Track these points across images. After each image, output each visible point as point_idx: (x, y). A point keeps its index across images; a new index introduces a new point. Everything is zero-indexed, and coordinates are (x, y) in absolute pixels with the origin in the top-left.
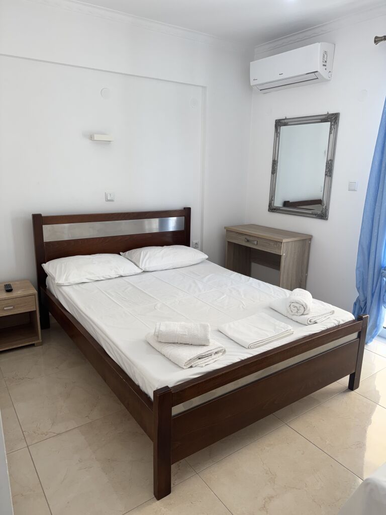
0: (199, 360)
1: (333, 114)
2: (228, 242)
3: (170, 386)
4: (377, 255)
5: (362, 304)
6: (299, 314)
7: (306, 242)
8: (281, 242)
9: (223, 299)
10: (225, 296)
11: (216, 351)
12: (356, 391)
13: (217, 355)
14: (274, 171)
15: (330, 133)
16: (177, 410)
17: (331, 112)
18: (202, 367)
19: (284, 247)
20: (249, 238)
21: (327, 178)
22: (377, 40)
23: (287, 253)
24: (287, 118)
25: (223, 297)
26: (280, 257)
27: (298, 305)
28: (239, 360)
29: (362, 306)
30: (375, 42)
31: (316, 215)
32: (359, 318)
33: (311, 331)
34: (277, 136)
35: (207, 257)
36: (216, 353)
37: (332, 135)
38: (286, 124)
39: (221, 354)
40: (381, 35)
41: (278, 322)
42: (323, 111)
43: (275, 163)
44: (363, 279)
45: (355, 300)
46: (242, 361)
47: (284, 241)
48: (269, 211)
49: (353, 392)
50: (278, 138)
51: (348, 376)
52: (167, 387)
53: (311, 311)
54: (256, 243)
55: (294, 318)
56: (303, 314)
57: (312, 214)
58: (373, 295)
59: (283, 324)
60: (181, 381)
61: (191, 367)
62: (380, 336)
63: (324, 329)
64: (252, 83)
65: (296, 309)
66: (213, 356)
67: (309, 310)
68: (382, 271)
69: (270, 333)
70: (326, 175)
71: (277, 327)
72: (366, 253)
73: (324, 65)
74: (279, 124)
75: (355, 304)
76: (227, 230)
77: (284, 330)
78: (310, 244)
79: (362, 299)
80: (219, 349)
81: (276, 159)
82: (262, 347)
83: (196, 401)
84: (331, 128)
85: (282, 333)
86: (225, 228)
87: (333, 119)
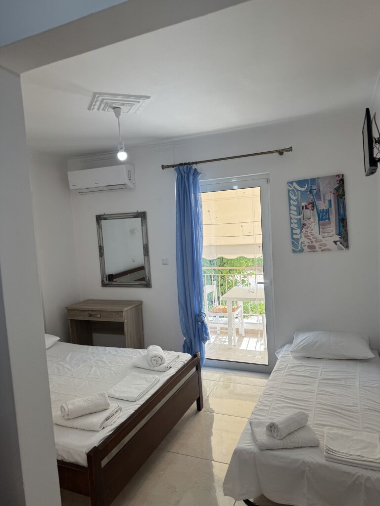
0: (107, 421)
1: (141, 213)
2: (71, 320)
3: (96, 445)
4: (192, 308)
5: (189, 344)
6: (159, 364)
7: (138, 306)
8: (122, 312)
9: (94, 371)
10: (94, 368)
11: (116, 410)
12: (203, 410)
13: (118, 413)
14: (101, 254)
15: (142, 225)
16: (104, 462)
17: (140, 211)
18: (112, 425)
19: (124, 314)
20: (91, 313)
21: (146, 258)
22: (163, 167)
23: (127, 319)
24: (106, 214)
25: (93, 369)
26: (122, 323)
27: (156, 358)
28: (134, 411)
29: (189, 346)
30: (162, 168)
31: (142, 285)
32: (195, 356)
33: (171, 374)
34: (100, 228)
35: (58, 338)
36: (116, 412)
37: (144, 227)
38: (105, 219)
39: (119, 411)
40: (165, 164)
41: (147, 376)
42: (134, 209)
43: (101, 248)
44: (186, 326)
45: (183, 343)
46: (136, 411)
47: (125, 310)
48: (102, 286)
49: (201, 412)
50: (100, 230)
51: (196, 401)
52: (95, 447)
53: (166, 360)
54: (99, 316)
55: (156, 369)
56: (161, 364)
57: (139, 284)
58: (195, 336)
59: (151, 376)
60: (102, 440)
61: (104, 428)
62: (205, 366)
63: (177, 370)
64: (71, 187)
65: (155, 362)
66: (115, 415)
67: (164, 360)
68: (197, 318)
69: (146, 385)
70: (144, 255)
71: (148, 379)
72: (184, 307)
73: (130, 180)
74: (99, 218)
75: (184, 346)
76: (69, 310)
77: (154, 380)
78: (142, 308)
79: (188, 341)
80: (117, 408)
81: (102, 245)
82: (144, 397)
83: (114, 452)
84: (142, 222)
85: (154, 382)
86: (66, 308)
87: (142, 215)
